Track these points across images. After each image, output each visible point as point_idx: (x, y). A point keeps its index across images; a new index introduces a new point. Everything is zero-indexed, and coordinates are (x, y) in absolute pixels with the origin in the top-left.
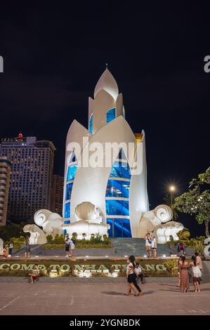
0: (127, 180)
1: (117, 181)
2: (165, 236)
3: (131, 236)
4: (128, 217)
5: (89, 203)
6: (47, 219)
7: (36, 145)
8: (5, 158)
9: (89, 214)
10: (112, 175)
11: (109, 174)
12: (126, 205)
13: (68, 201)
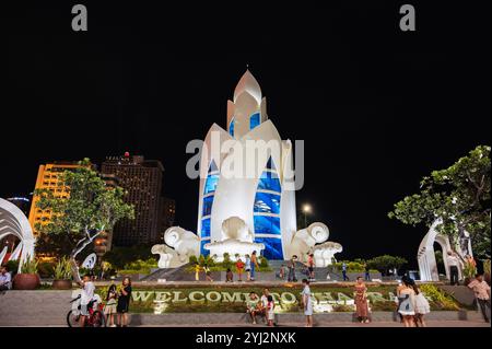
0: (278, 194)
1: (266, 194)
2: (323, 258)
3: (282, 259)
4: (279, 237)
5: (237, 218)
6: (180, 238)
7: (144, 164)
8: (112, 176)
9: (239, 231)
10: (260, 186)
11: (256, 186)
12: (277, 223)
13: (207, 217)
